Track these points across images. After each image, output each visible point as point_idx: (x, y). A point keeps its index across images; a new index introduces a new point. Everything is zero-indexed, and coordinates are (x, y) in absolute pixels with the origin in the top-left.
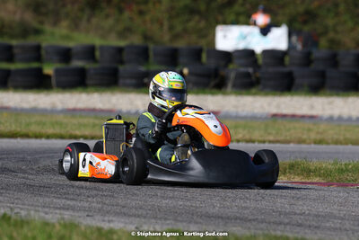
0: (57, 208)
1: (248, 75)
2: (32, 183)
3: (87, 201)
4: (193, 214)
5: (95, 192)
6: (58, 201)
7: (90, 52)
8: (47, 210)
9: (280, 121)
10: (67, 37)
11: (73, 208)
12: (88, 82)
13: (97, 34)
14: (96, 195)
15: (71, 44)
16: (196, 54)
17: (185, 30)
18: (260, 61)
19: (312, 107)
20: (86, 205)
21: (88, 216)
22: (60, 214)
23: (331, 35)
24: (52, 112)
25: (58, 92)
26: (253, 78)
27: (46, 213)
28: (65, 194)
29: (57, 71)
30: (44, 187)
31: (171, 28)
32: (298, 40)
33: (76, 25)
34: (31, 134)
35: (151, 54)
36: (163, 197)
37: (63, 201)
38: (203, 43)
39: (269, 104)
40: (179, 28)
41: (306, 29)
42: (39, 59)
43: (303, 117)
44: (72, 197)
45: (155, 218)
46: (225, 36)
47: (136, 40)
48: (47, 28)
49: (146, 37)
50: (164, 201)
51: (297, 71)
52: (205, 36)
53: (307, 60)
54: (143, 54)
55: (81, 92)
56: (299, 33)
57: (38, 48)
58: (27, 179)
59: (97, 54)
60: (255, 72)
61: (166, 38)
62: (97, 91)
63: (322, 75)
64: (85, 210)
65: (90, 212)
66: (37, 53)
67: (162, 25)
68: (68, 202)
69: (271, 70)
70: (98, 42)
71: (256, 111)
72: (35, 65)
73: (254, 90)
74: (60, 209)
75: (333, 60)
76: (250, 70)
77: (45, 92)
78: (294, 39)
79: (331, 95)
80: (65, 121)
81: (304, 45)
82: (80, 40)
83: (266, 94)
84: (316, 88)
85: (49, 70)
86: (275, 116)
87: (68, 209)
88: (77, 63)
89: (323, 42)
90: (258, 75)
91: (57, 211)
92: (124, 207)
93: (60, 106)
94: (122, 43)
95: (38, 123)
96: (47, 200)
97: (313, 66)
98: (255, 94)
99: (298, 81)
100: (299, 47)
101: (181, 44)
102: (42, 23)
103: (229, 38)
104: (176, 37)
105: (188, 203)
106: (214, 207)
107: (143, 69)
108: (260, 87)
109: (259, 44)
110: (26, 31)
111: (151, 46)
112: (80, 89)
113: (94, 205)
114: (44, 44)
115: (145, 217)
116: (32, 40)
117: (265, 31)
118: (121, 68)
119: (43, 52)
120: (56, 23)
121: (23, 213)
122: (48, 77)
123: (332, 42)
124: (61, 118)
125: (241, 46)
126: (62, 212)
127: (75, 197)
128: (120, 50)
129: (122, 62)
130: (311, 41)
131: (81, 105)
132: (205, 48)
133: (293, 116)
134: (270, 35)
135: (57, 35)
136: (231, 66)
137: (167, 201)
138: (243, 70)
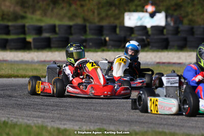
0: (34, 117)
1: (143, 40)
2: (20, 103)
3: (52, 113)
4: (111, 120)
5: (56, 108)
6: (35, 113)
7: (53, 29)
8: (29, 118)
9: (161, 66)
10: (40, 20)
11: (43, 117)
12: (52, 45)
13: (57, 19)
14: (57, 110)
15: (42, 24)
16: (113, 29)
17: (107, 15)
18: (150, 33)
19: (180, 58)
20: (51, 115)
21: (52, 121)
22: (36, 121)
23: (190, 17)
24: (32, 63)
25: (35, 51)
26: (146, 42)
27: (28, 120)
28: (39, 109)
29: (34, 39)
30: (27, 105)
31: (99, 14)
32: (171, 20)
33: (45, 13)
34: (19, 76)
35: (88, 29)
36: (95, 110)
37: (38, 113)
38: (117, 22)
39: (155, 57)
40: (103, 14)
41: (176, 14)
42: (24, 33)
43: (174, 63)
44: (43, 111)
45: (91, 122)
46: (130, 19)
47: (79, 21)
48: (29, 15)
49: (85, 20)
50: (95, 113)
51: (170, 37)
52: (118, 19)
53: (176, 31)
54: (83, 29)
55: (48, 51)
56: (172, 16)
57: (24, 26)
58: (18, 101)
59: (57, 29)
60: (147, 38)
61: (96, 20)
62: (57, 51)
63: (185, 39)
64: (50, 118)
65: (53, 119)
66: (23, 30)
67: (94, 12)
68: (41, 114)
69: (156, 37)
70: (57, 23)
71: (148, 61)
72: (22, 36)
73: (146, 49)
74: (36, 117)
75: (191, 31)
76: (144, 37)
77: (28, 52)
78: (169, 19)
79: (190, 51)
80: (39, 67)
81: (175, 23)
82: (47, 21)
83: (153, 51)
84: (182, 47)
85: (29, 39)
86: (158, 63)
87: (41, 118)
88: (46, 35)
89: (186, 21)
90: (149, 40)
91: (35, 119)
92: (72, 116)
93: (36, 60)
94: (71, 23)
95: (24, 69)
96: (29, 112)
97: (179, 35)
98: (147, 51)
99: (171, 43)
100: (172, 24)
101: (105, 23)
102: (25, 12)
103: (132, 20)
104: (102, 19)
105: (109, 114)
106: (124, 115)
107: (83, 37)
108: (150, 47)
109: (149, 22)
110: (16, 17)
111: (88, 25)
112: (47, 50)
113: (56, 115)
114: (27, 25)
115: (84, 122)
116: (20, 22)
117: (152, 15)
118: (71, 37)
119: (26, 29)
120: (33, 12)
121: (15, 120)
122: (29, 43)
123: (191, 21)
124: (36, 66)
125: (139, 24)
126: (37, 119)
127: (45, 111)
128: (70, 27)
129: (71, 34)
130: (178, 21)
131: (48, 59)
132: (118, 25)
133: (169, 63)
134: (155, 18)
135: (34, 19)
136: (133, 36)
137: (97, 112)
138: (140, 37)
